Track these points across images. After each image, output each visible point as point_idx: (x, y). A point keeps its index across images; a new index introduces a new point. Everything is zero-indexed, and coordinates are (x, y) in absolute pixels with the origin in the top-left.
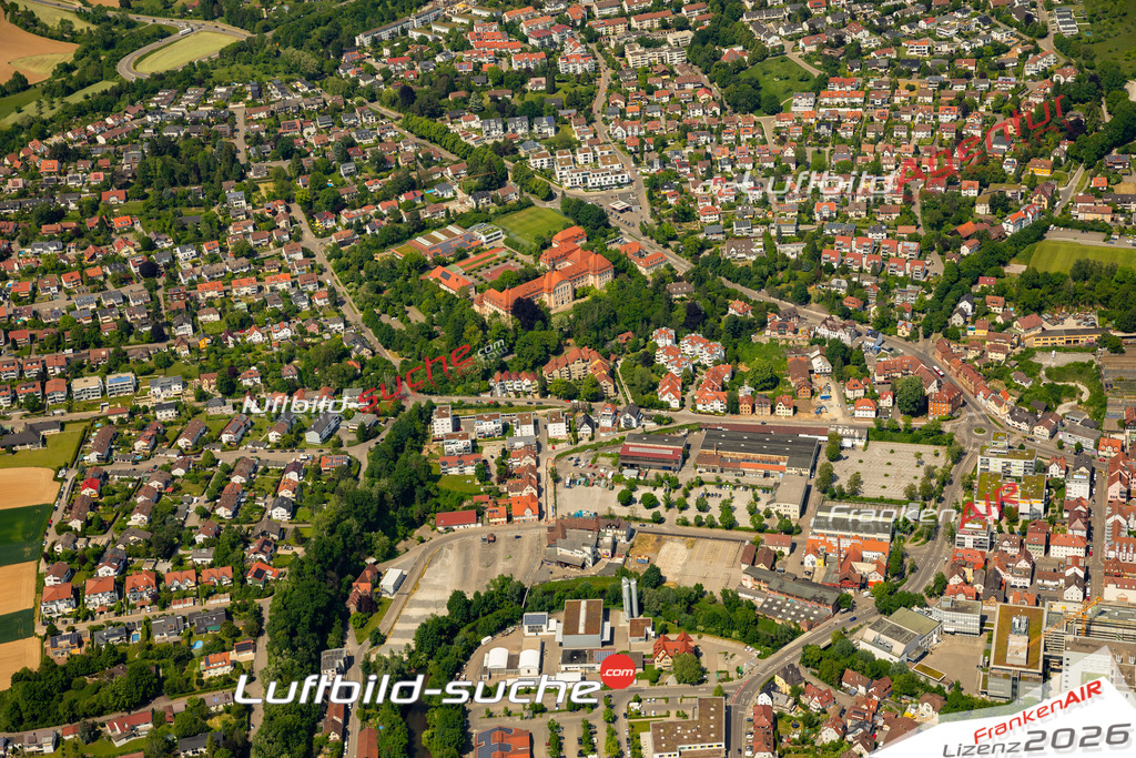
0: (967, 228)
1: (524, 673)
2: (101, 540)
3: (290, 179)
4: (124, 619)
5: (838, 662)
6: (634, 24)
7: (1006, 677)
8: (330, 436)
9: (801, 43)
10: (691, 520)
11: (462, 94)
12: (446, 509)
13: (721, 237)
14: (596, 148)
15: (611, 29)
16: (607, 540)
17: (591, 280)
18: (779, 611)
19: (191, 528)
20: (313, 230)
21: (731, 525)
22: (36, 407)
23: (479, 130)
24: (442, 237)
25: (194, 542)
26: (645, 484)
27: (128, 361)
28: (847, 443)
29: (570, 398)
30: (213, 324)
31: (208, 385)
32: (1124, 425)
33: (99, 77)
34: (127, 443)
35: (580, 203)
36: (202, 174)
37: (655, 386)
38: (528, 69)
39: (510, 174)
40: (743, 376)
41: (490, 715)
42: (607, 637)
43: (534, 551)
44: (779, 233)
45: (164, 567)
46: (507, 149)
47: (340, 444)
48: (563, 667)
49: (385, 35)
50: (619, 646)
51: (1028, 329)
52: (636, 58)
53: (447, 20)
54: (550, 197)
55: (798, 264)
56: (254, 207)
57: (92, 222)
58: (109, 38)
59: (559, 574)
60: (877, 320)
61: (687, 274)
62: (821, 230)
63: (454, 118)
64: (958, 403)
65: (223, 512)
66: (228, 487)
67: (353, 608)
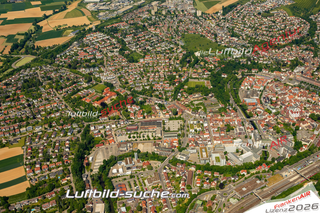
0: (176, 80)
1: (120, 173)
2: (35, 160)
3: (51, 84)
4: (43, 174)
5: (175, 162)
6: (108, 48)
7: (204, 160)
8: (72, 133)
9: (139, 50)
10: (142, 140)
11: (80, 64)
12: (97, 144)
13: (134, 86)
14: (107, 72)
15: (104, 50)
16: (129, 146)
17: (113, 97)
18: (162, 154)
19: (51, 155)
20: (58, 93)
21: (149, 139)
22: (14, 135)
23: (84, 71)
24: (83, 92)
25: (52, 157)
26: (132, 134)
27: (30, 124)
28: (166, 121)
29: (115, 120)
30: (44, 114)
31: (46, 126)
32: (210, 112)
33: (9, 68)
34: (34, 140)
35: (108, 83)
36: (34, 85)
37: (129, 115)
38: (91, 58)
39: (93, 79)
40: (144, 111)
41: (116, 182)
42: (134, 164)
43: (115, 149)
44: (145, 84)
45: (48, 163)
46: (91, 74)
47: (74, 134)
48: (127, 171)
49: (62, 55)
50: (136, 165)
51: (191, 98)
52: (110, 54)
53: (73, 51)
54: (101, 82)
55: (149, 90)
56: (46, 90)
57: (16, 97)
58: (9, 60)
59: (121, 153)
60: (165, 99)
61: (130, 94)
62: (151, 83)
63: (79, 69)
64: (183, 112)
65: (56, 151)
66: (56, 146)
67: (85, 166)
